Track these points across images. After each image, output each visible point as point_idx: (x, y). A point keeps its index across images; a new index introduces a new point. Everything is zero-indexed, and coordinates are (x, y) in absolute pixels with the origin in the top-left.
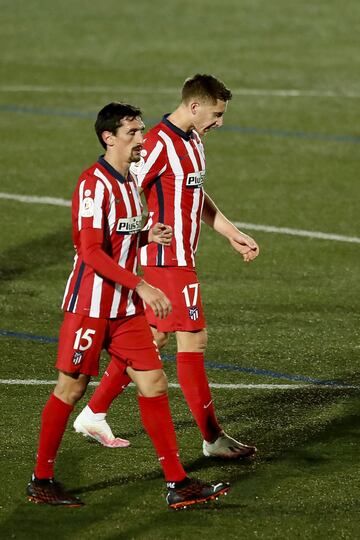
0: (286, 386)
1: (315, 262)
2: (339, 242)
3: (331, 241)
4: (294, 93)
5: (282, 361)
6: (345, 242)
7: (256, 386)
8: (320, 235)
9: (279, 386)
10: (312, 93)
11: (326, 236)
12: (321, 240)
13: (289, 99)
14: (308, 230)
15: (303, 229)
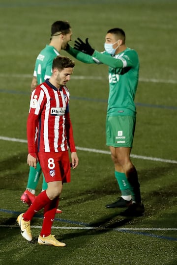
0: (76, 228)
1: (91, 164)
2: (104, 154)
3: (100, 154)
4: (82, 78)
5: (74, 215)
6: (107, 154)
7: (60, 228)
8: (94, 150)
9: (73, 228)
10: (92, 78)
11: (97, 151)
12: (95, 153)
13: (79, 81)
14: (88, 147)
15: (86, 147)
